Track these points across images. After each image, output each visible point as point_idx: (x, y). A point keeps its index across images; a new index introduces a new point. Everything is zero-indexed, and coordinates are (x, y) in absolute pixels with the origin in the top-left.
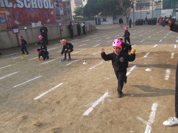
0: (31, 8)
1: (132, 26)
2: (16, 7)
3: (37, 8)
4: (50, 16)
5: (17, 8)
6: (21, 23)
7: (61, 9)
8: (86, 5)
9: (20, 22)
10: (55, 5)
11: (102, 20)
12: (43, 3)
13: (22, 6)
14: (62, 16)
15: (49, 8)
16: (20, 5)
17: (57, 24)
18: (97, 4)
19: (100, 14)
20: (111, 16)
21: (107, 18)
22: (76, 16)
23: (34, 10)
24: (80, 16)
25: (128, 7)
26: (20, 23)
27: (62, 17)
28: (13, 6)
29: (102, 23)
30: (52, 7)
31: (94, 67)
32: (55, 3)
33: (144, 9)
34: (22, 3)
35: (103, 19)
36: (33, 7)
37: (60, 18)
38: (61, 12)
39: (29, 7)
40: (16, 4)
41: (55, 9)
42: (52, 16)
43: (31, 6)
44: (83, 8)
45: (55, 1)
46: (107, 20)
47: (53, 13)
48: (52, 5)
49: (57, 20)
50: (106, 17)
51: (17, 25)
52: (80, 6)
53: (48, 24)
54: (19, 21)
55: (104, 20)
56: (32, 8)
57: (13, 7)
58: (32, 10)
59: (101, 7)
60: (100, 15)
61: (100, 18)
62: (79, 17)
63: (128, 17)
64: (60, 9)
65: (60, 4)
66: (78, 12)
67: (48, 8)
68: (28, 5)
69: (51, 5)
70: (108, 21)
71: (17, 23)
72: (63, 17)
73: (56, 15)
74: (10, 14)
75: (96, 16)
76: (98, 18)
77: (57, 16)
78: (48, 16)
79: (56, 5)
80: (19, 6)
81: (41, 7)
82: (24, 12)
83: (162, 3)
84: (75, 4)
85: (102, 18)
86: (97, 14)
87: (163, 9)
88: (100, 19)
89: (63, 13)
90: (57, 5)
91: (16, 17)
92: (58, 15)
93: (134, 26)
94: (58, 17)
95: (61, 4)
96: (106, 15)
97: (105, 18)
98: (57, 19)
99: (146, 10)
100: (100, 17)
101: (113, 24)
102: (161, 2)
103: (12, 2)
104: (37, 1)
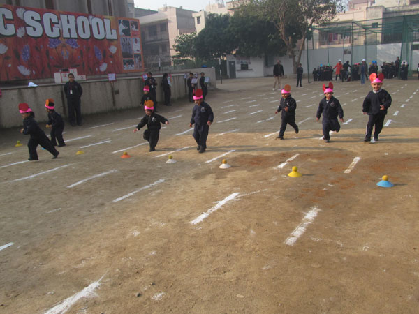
0: (60, 36)
1: (304, 81)
2: (23, 34)
3: (76, 37)
4: (107, 56)
5: (27, 36)
6: (34, 72)
7: (136, 41)
8: (202, 31)
9: (31, 70)
10: (120, 31)
11: (238, 67)
12: (91, 26)
13: (38, 33)
14: (137, 56)
15: (105, 38)
16: (34, 29)
17: (124, 75)
18: (227, 29)
19: (234, 52)
20: (261, 57)
21: (250, 63)
22: (178, 56)
23: (68, 43)
24: (189, 58)
25: (300, 38)
26: (32, 73)
27: (137, 60)
28: (16, 32)
29: (238, 74)
30: (114, 37)
31: (131, 194)
32: (122, 27)
33: (339, 43)
34: (38, 26)
35: (242, 65)
36: (66, 35)
37: (131, 63)
38: (136, 47)
39: (56, 34)
40: (23, 28)
41: (121, 41)
42: (112, 56)
43: (61, 32)
44: (196, 39)
45: (120, 22)
46: (250, 67)
47: (116, 49)
48: (114, 31)
49: (125, 66)
50: (248, 61)
51: (25, 76)
52: (189, 34)
53: (103, 76)
54: (29, 66)
55: (244, 68)
56: (64, 36)
57: (15, 35)
58: (63, 41)
59: (236, 36)
60: (235, 55)
61: (234, 62)
62: (186, 58)
63: (297, 60)
64: (133, 41)
65: (134, 29)
66: (184, 47)
67: (103, 37)
68: (52, 31)
69: (111, 30)
70: (251, 70)
71: (24, 71)
72: (140, 60)
73: (123, 53)
74: (8, 51)
75: (225, 59)
76: (230, 63)
77: (124, 56)
78: (102, 56)
79: (123, 31)
80: (30, 32)
81: (87, 36)
82: (42, 46)
83: (381, 29)
84: (178, 28)
85: (238, 63)
86: (229, 53)
87: (382, 43)
88: (234, 65)
89: (139, 49)
90: (126, 32)
91: (22, 57)
92: (127, 54)
93: (309, 82)
94: (126, 59)
95: (137, 28)
96: (248, 57)
97: (245, 61)
98: (125, 64)
99: (342, 45)
100: (235, 60)
101: (265, 77)
102: (377, 27)
103: (14, 22)
104: (76, 21)
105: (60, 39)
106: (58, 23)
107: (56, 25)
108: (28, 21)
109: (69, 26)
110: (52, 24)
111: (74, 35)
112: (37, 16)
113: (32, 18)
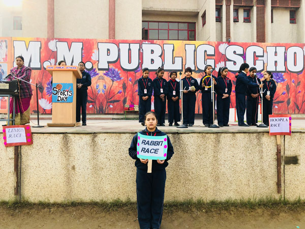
0: (262, 70)
3: (283, 70)
16: (235, 63)
34: (239, 60)
40: (223, 63)
43: (265, 65)
68: (255, 64)
80: (230, 66)
81: (298, 68)
103: (214, 57)
104: (285, 53)
105: (262, 72)
106: (263, 56)
107: (260, 58)
108: (230, 55)
109: (276, 58)
110: (256, 57)
111: (281, 68)
112: (240, 50)
113: (235, 52)
